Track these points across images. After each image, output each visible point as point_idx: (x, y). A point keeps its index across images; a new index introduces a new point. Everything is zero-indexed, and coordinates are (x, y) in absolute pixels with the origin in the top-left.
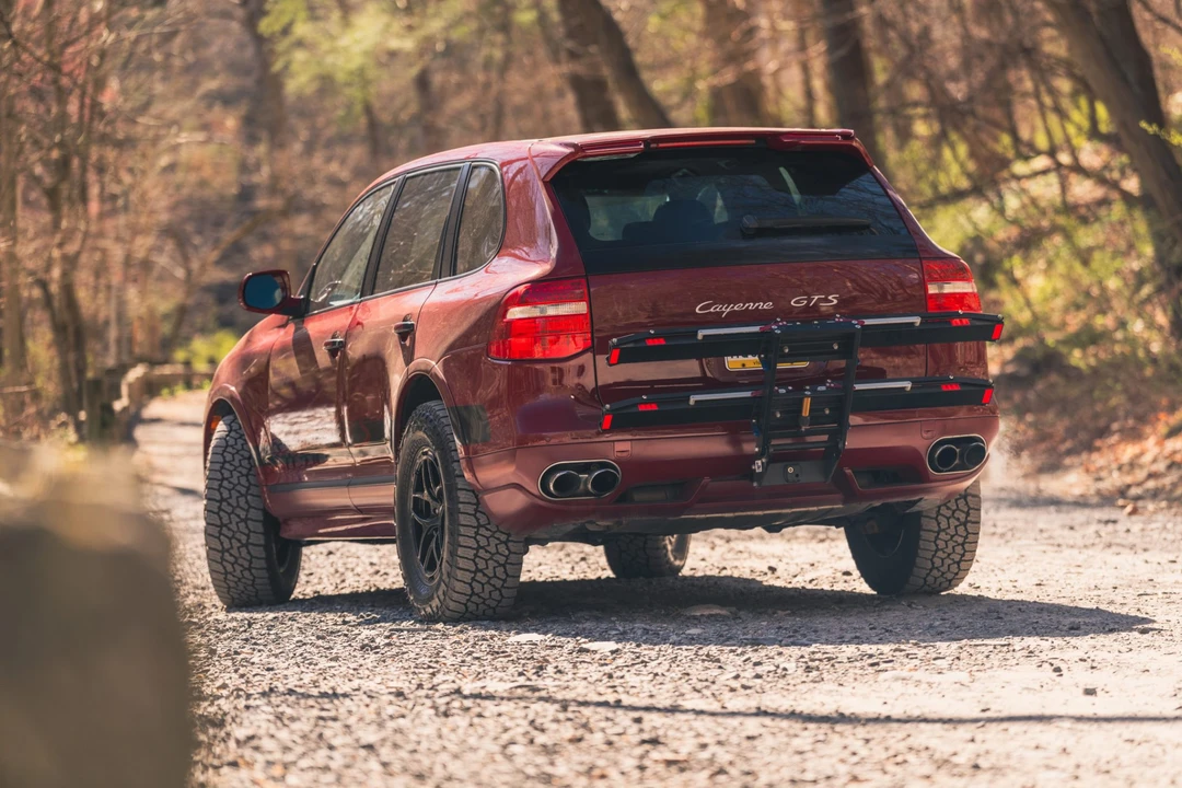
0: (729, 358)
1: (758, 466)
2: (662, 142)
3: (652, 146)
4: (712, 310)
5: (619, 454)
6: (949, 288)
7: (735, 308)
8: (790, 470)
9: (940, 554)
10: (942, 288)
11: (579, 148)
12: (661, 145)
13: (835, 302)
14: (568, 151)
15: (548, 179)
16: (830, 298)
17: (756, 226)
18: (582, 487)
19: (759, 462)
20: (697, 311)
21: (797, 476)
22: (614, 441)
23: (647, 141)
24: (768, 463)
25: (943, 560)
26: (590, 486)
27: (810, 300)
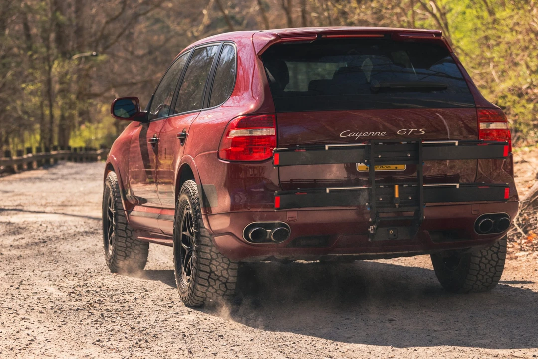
0: (359, 164)
1: (371, 229)
2: (328, 35)
3: (323, 36)
4: (349, 135)
5: (290, 219)
6: (493, 126)
7: (363, 135)
8: (391, 232)
9: (481, 272)
10: (489, 126)
11: (279, 37)
12: (328, 36)
13: (424, 132)
14: (273, 38)
15: (260, 55)
16: (421, 130)
17: (379, 86)
18: (268, 237)
19: (372, 227)
20: (341, 135)
21: (394, 235)
22: (287, 211)
23: (320, 34)
24: (377, 229)
25: (483, 276)
26: (272, 237)
27: (408, 131)
